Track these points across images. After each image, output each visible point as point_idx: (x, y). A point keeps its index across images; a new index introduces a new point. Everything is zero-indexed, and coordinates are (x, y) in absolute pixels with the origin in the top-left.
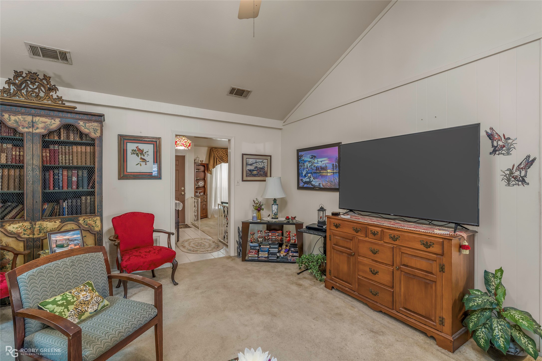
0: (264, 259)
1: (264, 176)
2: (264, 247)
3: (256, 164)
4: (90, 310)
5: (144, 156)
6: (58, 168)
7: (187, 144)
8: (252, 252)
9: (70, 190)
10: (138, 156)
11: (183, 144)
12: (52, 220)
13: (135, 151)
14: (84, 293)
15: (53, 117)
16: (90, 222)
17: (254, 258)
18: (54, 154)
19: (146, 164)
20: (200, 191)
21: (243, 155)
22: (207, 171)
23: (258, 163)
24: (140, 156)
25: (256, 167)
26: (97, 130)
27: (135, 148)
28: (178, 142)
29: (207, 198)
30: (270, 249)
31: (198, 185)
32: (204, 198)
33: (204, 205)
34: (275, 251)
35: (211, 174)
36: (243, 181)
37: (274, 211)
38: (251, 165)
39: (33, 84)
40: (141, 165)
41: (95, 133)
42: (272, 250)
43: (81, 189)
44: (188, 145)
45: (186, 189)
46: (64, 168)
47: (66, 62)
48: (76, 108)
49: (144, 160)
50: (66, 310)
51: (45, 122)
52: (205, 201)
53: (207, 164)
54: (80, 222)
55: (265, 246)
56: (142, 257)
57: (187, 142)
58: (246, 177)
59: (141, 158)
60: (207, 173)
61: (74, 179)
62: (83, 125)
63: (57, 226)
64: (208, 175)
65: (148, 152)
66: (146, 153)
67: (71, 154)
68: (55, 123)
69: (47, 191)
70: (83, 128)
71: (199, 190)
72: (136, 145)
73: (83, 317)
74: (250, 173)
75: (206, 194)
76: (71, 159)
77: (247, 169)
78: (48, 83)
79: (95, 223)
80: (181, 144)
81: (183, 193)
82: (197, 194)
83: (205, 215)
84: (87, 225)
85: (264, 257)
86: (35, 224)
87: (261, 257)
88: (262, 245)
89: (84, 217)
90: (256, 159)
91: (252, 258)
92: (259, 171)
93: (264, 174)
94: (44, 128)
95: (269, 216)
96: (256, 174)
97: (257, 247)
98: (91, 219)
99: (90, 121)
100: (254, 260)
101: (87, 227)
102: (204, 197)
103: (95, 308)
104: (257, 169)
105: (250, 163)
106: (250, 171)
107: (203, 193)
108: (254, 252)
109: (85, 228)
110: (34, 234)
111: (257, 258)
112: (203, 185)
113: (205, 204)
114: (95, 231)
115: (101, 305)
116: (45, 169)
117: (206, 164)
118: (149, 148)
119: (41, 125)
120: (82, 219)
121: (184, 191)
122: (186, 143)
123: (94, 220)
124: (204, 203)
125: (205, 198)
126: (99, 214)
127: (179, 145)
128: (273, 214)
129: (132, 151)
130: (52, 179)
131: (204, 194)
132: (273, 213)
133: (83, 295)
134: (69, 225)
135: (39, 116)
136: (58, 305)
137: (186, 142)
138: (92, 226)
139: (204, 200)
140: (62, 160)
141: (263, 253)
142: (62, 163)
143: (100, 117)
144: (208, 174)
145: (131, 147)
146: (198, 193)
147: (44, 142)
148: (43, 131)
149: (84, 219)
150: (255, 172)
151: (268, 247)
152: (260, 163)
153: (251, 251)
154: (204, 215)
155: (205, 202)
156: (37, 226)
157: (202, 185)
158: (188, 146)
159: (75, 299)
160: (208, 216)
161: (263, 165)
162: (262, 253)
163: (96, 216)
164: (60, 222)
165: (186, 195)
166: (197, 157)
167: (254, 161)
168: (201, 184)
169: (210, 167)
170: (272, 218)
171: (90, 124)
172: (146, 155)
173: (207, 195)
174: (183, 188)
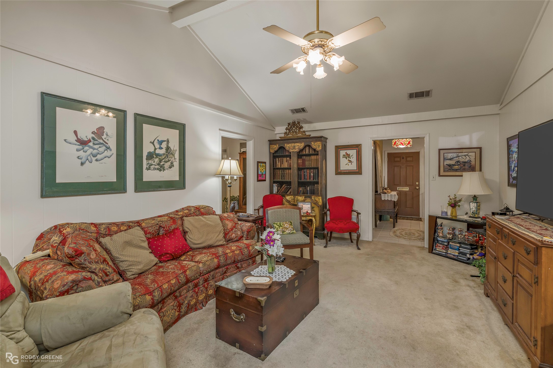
0: (452, 256)
1: (470, 171)
2: (453, 244)
3: (458, 158)
4: (287, 232)
5: (350, 158)
6: (305, 168)
7: (406, 143)
8: (440, 247)
9: (310, 180)
10: (347, 159)
11: (402, 143)
12: (301, 196)
13: (345, 155)
14: (287, 224)
15: (301, 143)
16: (317, 199)
17: (441, 253)
18: (304, 161)
19: (351, 164)
21: (440, 150)
23: (460, 158)
24: (348, 159)
25: (458, 162)
26: (320, 146)
27: (345, 154)
28: (397, 142)
30: (460, 248)
34: (467, 252)
36: (440, 175)
37: (472, 210)
38: (451, 159)
39: (294, 127)
40: (348, 165)
41: (319, 148)
42: (462, 250)
43: (315, 180)
46: (307, 168)
47: (305, 112)
48: (311, 135)
49: (350, 161)
50: (279, 228)
51: (298, 146)
54: (312, 198)
55: (455, 244)
56: (336, 224)
58: (444, 172)
59: (349, 160)
61: (312, 174)
62: (313, 144)
63: (303, 200)
65: (353, 155)
66: (351, 156)
67: (310, 160)
68: (301, 145)
69: (300, 181)
70: (313, 146)
72: (346, 151)
73: (284, 233)
74: (450, 168)
76: (310, 163)
77: (445, 164)
78: (299, 125)
79: (319, 200)
80: (400, 143)
84: (315, 201)
85: (453, 255)
86: (295, 197)
87: (449, 254)
88: (450, 242)
89: (314, 196)
90: (458, 153)
91: (439, 252)
92: (462, 166)
93: (470, 168)
94: (298, 148)
95: (467, 214)
96: (457, 168)
97: (445, 242)
98: (317, 198)
99: (316, 141)
100: (440, 254)
101: (315, 202)
103: (289, 232)
104: (459, 163)
105: (449, 158)
106: (449, 165)
108: (441, 247)
109: (314, 202)
110: (295, 202)
111: (445, 254)
114: (319, 205)
115: (292, 232)
116: (299, 169)
118: (353, 153)
119: (297, 147)
120: (313, 197)
121: (419, 185)
123: (319, 198)
126: (321, 195)
127: (398, 144)
128: (471, 213)
129: (343, 155)
130: (303, 175)
132: (471, 211)
133: (286, 225)
134: (308, 200)
135: (296, 143)
136: (277, 225)
138: (318, 202)
140: (307, 164)
141: (453, 250)
142: (307, 166)
143: (321, 138)
145: (342, 153)
147: (298, 155)
148: (298, 150)
149: (314, 197)
150: (457, 166)
151: (458, 245)
152: (464, 157)
153: (439, 245)
156: (296, 198)
159: (283, 225)
161: (469, 159)
162: (451, 250)
163: (319, 196)
164: (304, 197)
167: (455, 155)
170: (470, 217)
171: (317, 143)
172: (351, 158)
174: (417, 183)
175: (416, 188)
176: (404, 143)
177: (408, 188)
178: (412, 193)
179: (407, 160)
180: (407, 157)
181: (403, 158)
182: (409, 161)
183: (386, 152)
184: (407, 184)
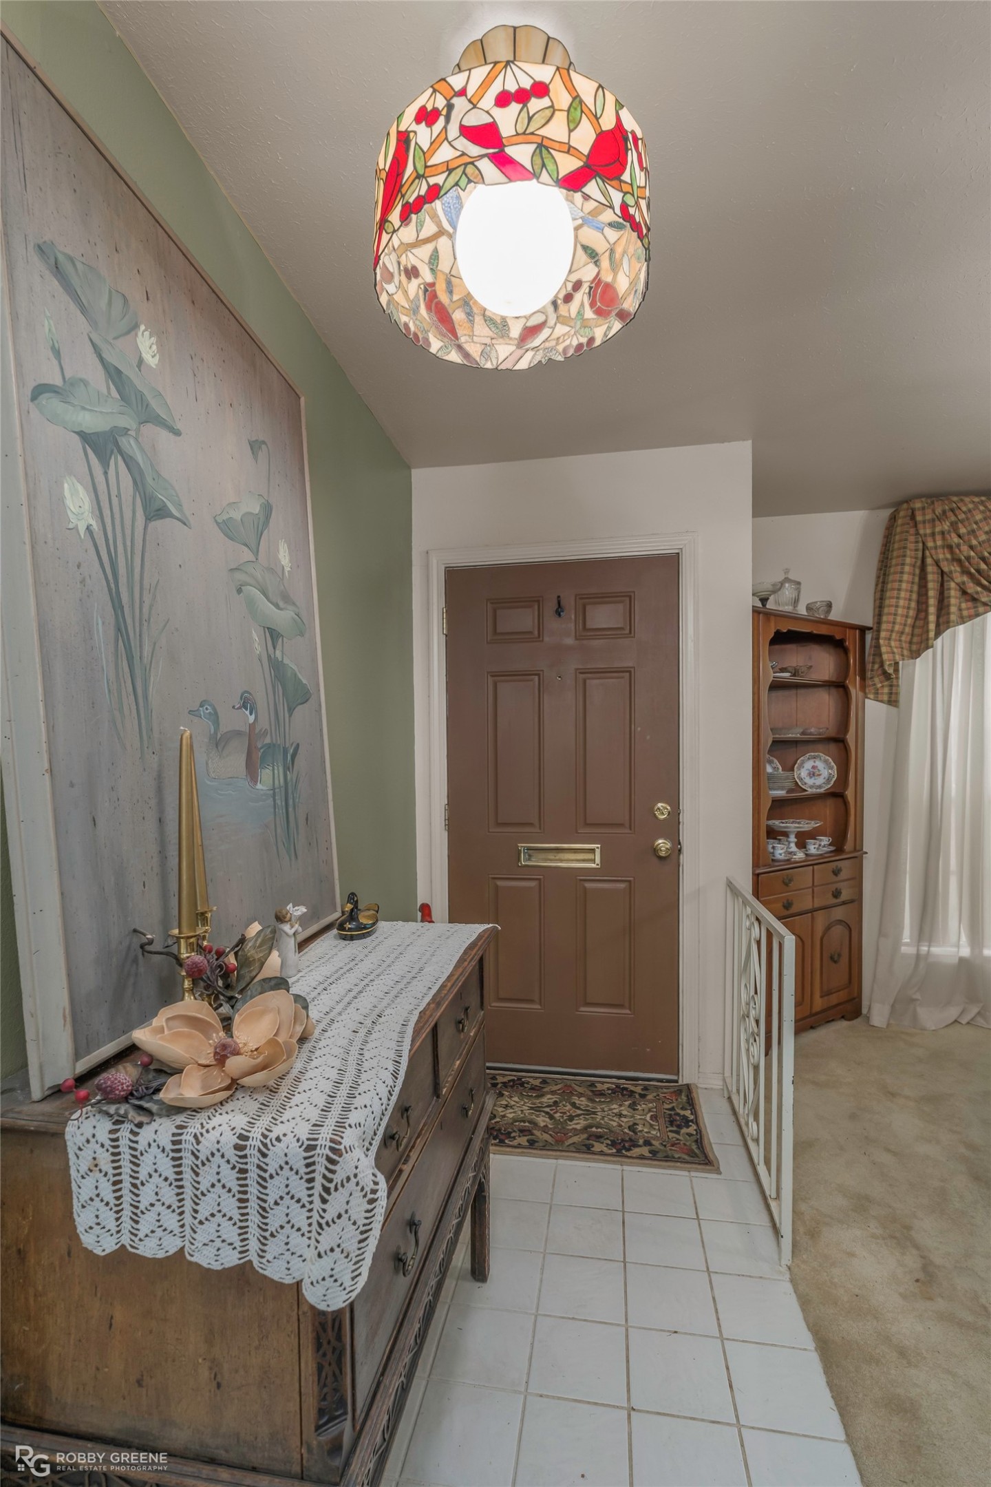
7: (556, 130)
20: (807, 826)
22: (863, 678)
29: (857, 880)
31: (792, 786)
32: (835, 878)
33: (838, 930)
35: (893, 701)
44: (570, 150)
45: (686, 818)
52: (845, 896)
53: (863, 630)
57: (561, 97)
60: (861, 694)
64: (874, 712)
71: (797, 817)
75: (848, 846)
81: (663, 844)
82: (780, 851)
83: (842, 996)
102: (836, 872)
107: (825, 841)
112: (829, 780)
113: (840, 922)
117: (853, 627)
121: (672, 828)
122: (535, 104)
124: (839, 913)
125: (844, 875)
131: (839, 846)
137: (540, 89)
139: (836, 894)
144: (870, 704)
146: (793, 838)
154: (834, 999)
155: (844, 903)
157: (819, 781)
158: (569, 164)
160: (865, 1003)
165: (686, 859)
166: (787, 580)
168: (812, 775)
169: (884, 649)
173: (858, 856)
174: (662, 809)
175: (655, 851)
176: (523, 136)
177: (593, 851)
178: (622, 886)
179: (589, 625)
180: (586, 601)
181: (559, 611)
182: (600, 632)
183: (434, 561)
184: (588, 822)
